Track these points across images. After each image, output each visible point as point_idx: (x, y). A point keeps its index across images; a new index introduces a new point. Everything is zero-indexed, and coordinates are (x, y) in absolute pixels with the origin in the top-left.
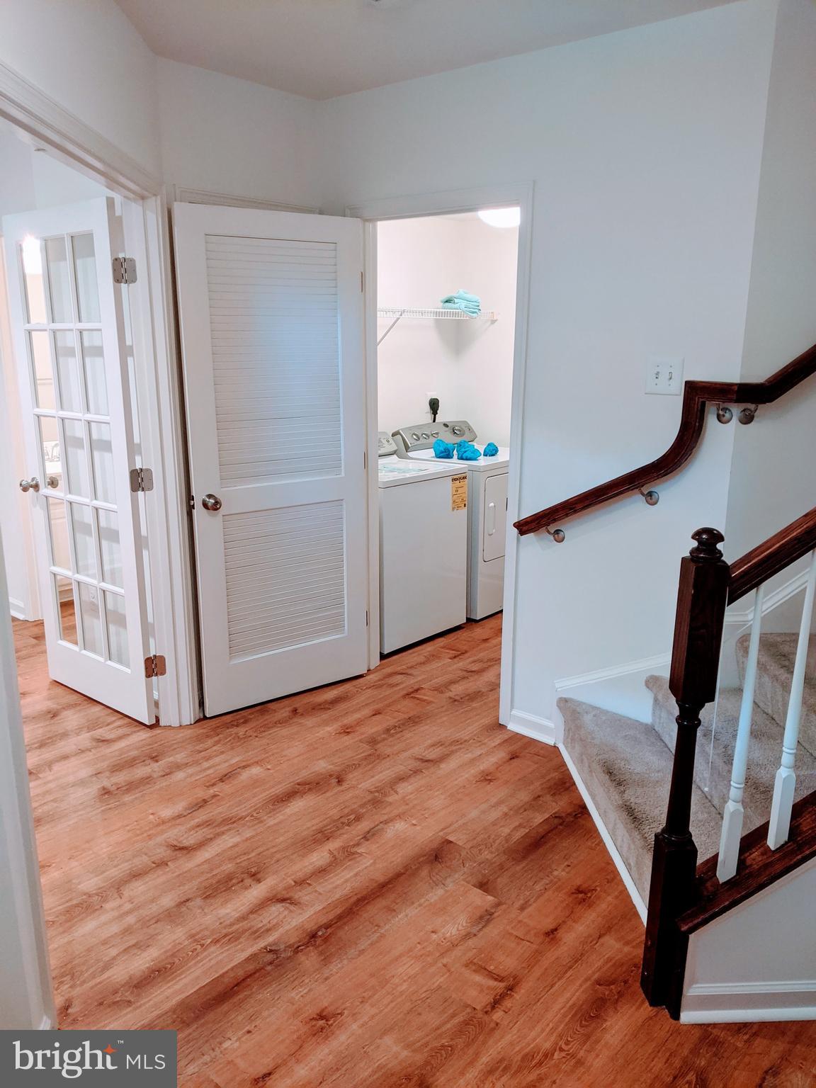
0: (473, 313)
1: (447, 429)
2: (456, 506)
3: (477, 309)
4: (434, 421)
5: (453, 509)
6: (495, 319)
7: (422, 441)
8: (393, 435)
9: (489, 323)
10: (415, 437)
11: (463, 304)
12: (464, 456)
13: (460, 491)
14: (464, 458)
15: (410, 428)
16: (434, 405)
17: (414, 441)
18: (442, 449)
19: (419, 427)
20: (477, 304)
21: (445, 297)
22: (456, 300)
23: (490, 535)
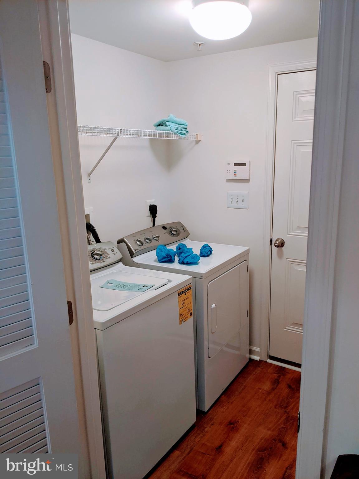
0: (182, 134)
1: (165, 231)
2: (183, 318)
3: (184, 131)
4: (154, 225)
5: (181, 322)
6: (199, 140)
7: (146, 245)
8: (119, 242)
9: (194, 143)
10: (138, 243)
11: (173, 126)
12: (185, 261)
13: (186, 302)
14: (185, 262)
15: (133, 235)
16: (153, 210)
17: (137, 247)
18: (164, 255)
19: (141, 232)
20: (185, 127)
21: (158, 121)
22: (167, 123)
23: (212, 333)
